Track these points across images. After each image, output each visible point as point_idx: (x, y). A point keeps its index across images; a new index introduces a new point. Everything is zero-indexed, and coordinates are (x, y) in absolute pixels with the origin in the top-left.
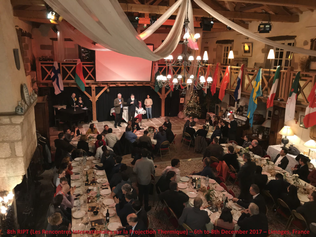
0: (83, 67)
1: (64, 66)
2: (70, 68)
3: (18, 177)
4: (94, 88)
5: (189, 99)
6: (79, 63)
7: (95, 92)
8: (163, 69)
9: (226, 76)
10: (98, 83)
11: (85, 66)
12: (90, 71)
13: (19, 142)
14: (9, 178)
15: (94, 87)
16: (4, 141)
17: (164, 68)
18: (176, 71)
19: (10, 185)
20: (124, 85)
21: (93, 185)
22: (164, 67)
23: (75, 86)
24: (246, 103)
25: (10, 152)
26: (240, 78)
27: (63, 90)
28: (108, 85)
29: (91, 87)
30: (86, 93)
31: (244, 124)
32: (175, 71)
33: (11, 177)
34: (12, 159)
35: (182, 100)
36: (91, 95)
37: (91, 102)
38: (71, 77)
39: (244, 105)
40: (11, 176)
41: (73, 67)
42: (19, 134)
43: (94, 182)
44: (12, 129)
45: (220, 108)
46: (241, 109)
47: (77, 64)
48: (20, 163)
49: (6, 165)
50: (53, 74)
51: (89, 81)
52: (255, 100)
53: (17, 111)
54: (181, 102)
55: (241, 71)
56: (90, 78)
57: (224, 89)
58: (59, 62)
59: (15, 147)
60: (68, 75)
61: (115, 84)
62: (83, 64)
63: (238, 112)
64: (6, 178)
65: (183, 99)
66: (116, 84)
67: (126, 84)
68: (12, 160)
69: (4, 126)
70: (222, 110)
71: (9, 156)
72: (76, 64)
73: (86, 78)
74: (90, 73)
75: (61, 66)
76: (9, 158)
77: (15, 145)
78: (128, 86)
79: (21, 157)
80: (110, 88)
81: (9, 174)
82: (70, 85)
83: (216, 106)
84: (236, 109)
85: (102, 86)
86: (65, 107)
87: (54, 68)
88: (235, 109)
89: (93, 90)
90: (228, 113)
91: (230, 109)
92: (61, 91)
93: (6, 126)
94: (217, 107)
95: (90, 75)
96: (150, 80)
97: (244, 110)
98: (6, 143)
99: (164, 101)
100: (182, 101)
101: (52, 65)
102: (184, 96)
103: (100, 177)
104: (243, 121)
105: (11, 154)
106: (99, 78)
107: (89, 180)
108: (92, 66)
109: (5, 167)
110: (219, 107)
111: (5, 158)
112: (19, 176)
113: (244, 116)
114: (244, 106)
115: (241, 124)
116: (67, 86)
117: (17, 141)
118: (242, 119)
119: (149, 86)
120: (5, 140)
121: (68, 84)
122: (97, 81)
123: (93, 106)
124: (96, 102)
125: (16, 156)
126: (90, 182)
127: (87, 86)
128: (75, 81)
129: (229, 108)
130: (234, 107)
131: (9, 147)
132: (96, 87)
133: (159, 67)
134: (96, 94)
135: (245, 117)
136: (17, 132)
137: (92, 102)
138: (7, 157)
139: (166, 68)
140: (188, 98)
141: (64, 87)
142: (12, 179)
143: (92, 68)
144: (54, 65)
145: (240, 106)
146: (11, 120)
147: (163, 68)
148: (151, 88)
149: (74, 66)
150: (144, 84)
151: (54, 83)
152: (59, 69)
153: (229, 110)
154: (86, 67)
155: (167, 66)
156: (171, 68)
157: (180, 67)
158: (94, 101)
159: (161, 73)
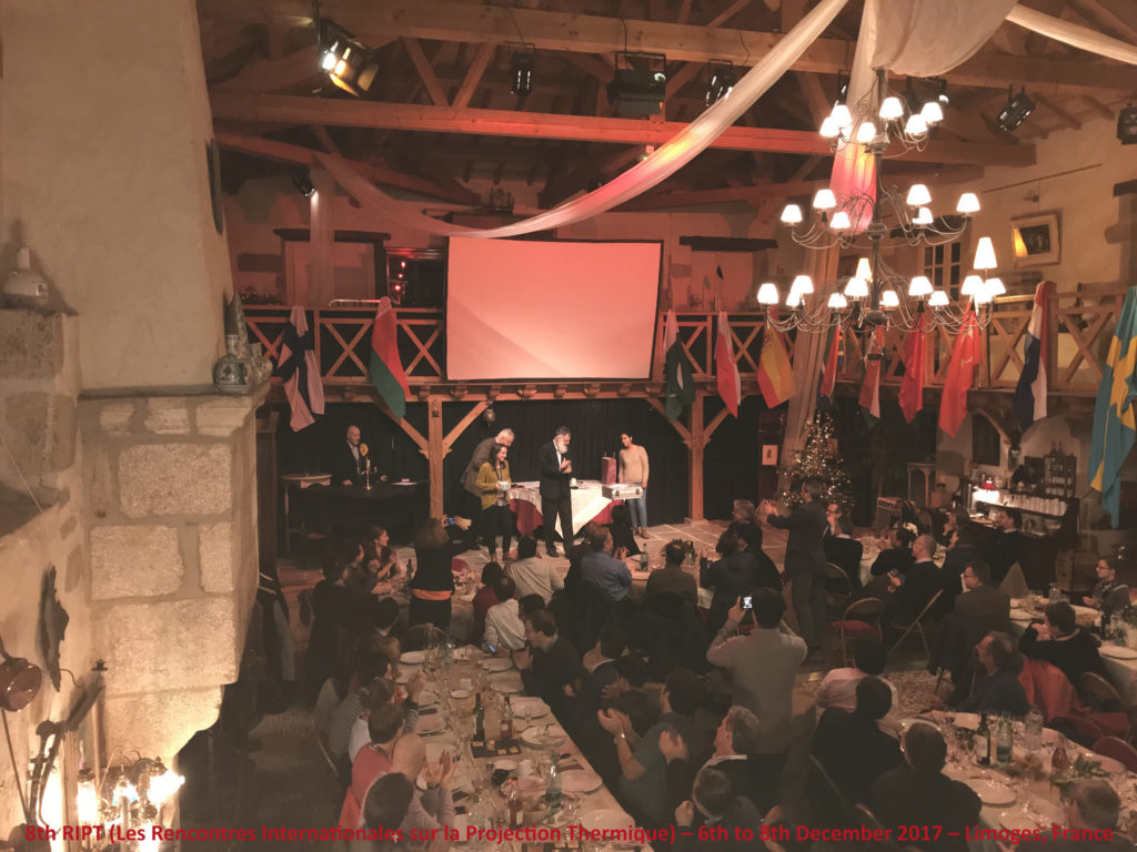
0: (399, 327)
1: (329, 323)
2: (349, 331)
3: (206, 694)
4: (439, 409)
5: (800, 446)
6: (385, 311)
7: (439, 420)
8: (696, 335)
9: (968, 337)
10: (454, 388)
11: (405, 324)
12: (424, 344)
13: (220, 525)
14: (163, 695)
15: (436, 401)
16: (157, 516)
17: (700, 330)
18: (743, 342)
19: (164, 732)
20: (549, 396)
21: (509, 753)
22: (700, 326)
23: (366, 399)
24: (1054, 444)
25: (177, 568)
26: (1038, 336)
27: (322, 413)
28: (492, 393)
29: (427, 403)
30: (406, 426)
31: (1053, 526)
32: (739, 344)
33: (173, 692)
34: (185, 602)
35: (769, 452)
36: (425, 434)
37: (425, 462)
38: (354, 363)
39: (1048, 451)
40: (173, 687)
41: (361, 326)
42: (220, 486)
43: (509, 742)
44: (193, 463)
45: (933, 476)
46: (1031, 471)
47: (379, 316)
48: (217, 627)
49: (154, 631)
50: (286, 353)
51: (421, 380)
52: (1123, 411)
53: (223, 375)
54: (766, 461)
55: (1040, 309)
56: (424, 369)
57: (965, 389)
58: (308, 309)
59: (202, 548)
60: (342, 358)
61: (514, 389)
62: (401, 316)
63: (1021, 484)
64: (150, 699)
65: (774, 448)
66: (521, 392)
67: (559, 392)
68: (185, 610)
69: (158, 448)
70: (944, 485)
71: (174, 589)
72: (372, 315)
73: (410, 369)
74: (424, 351)
75: (318, 321)
76: (171, 598)
77: (202, 537)
78: (565, 397)
79: (226, 595)
80: (496, 405)
81: (168, 675)
82: (347, 395)
83: (909, 470)
84: (1010, 475)
85: (468, 398)
86: (326, 479)
87: (291, 328)
88: (1002, 472)
89: (435, 415)
90: (975, 490)
91: (980, 477)
92: (314, 415)
93: (171, 446)
94: (919, 474)
95: (424, 358)
96: (647, 377)
97: (1048, 473)
98: (165, 528)
99: (702, 457)
100: (769, 455)
101: (282, 320)
102: (777, 440)
103: (532, 723)
104: (1050, 517)
105: (182, 578)
106: (458, 370)
107: (487, 735)
108: (432, 322)
109: (151, 645)
110: (927, 472)
111: (156, 600)
112: (208, 689)
113: (1051, 497)
114: (1045, 456)
115: (1045, 529)
116: (336, 399)
117: (213, 519)
118: (1041, 511)
119: (643, 400)
120: (161, 513)
121: (340, 390)
122: (450, 378)
123: (431, 476)
124: (444, 460)
125: (202, 589)
126: (493, 742)
127: (412, 399)
128: (370, 379)
129: (975, 471)
130: (998, 464)
131: (174, 543)
132: (443, 403)
135: (1056, 500)
136: (215, 477)
137: (427, 461)
138: (162, 595)
139: (705, 328)
140: (794, 443)
141: (327, 405)
142: (175, 703)
143: (430, 329)
144: (292, 319)
145: (1026, 458)
146: (192, 418)
147: (695, 328)
149: (367, 323)
150: (623, 391)
151: (291, 387)
152: (310, 333)
153: (973, 478)
154: (411, 326)
155: (709, 324)
156: (724, 328)
157: (758, 325)
158: (435, 458)
159: (689, 348)
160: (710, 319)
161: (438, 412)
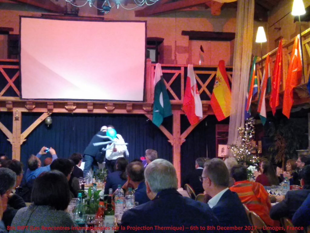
4: (19, 115)
7: (19, 122)
8: (174, 78)
10: (26, 103)
11: (1, 68)
12: (11, 78)
15: (18, 112)
17: (176, 75)
18: (204, 83)
22: (177, 73)
29: (12, 112)
35: (223, 149)
51: (8, 99)
54: (220, 154)
56: (11, 92)
61: (63, 106)
65: (225, 147)
66: (66, 107)
67: (89, 108)
74: (11, 82)
80: (54, 116)
85: (36, 110)
89: (17, 119)
95: (11, 87)
96: (142, 100)
100: (222, 151)
102: (226, 141)
119: (143, 116)
124: (21, 146)
127: (4, 109)
133: (163, 73)
134: (23, 129)
137: (11, 145)
139: (180, 74)
143: (16, 71)
147: (174, 74)
148: (147, 118)
154: (4, 69)
155: (182, 71)
156: (192, 74)
157: (213, 73)
158: (15, 144)
159: (170, 85)
161: (19, 118)
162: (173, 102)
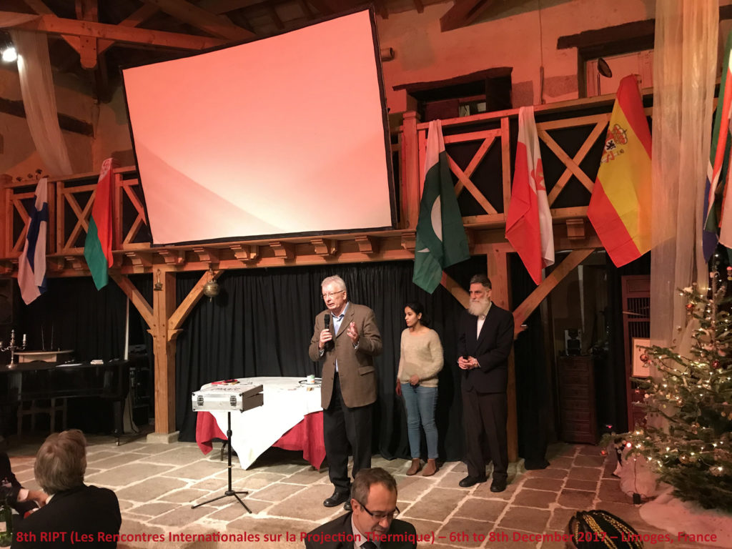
0: (122, 189)
1: (68, 193)
4: (163, 281)
6: (106, 173)
7: (164, 296)
11: (126, 185)
15: (160, 273)
17: (488, 143)
22: (488, 136)
29: (152, 274)
30: (137, 301)
32: (564, 157)
36: (153, 312)
38: (85, 232)
41: (91, 193)
51: (138, 248)
54: (637, 371)
60: (77, 228)
66: (236, 256)
74: (142, 213)
85: (192, 267)
89: (159, 289)
101: (29, 195)
123: (156, 360)
124: (168, 343)
133: (450, 144)
137: (154, 343)
144: (35, 194)
147: (480, 142)
149: (95, 188)
155: (504, 132)
156: (529, 134)
157: (600, 121)
158: (158, 339)
159: (469, 175)
160: (505, 123)
161: (162, 285)
162: (479, 220)
